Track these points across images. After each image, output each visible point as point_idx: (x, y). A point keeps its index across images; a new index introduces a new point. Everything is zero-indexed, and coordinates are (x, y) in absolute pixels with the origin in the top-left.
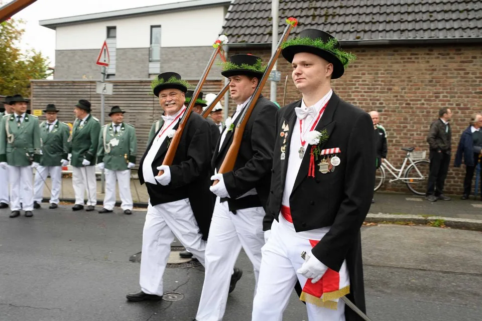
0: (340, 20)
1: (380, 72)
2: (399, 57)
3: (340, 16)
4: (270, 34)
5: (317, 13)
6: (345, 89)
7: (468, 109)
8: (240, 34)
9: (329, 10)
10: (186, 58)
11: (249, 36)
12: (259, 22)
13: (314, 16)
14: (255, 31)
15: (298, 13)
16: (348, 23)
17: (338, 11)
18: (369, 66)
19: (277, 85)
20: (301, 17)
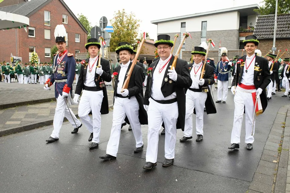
4: (273, 34)
8: (261, 34)
10: (219, 36)
11: (264, 35)
13: (288, 27)
20: (283, 27)
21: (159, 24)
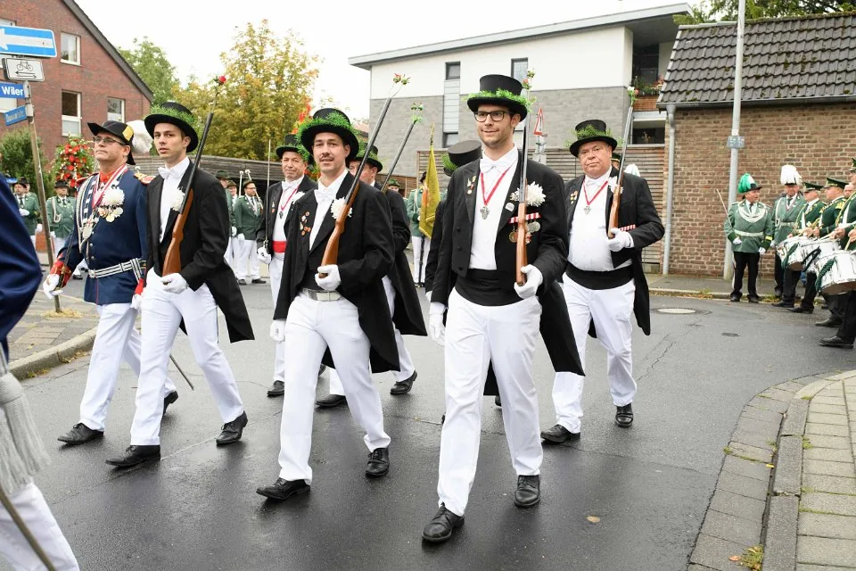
0: (822, 68)
3: (821, 62)
4: (730, 89)
5: (790, 59)
6: (827, 155)
8: (689, 90)
9: (806, 55)
11: (701, 92)
12: (713, 74)
13: (786, 64)
14: (709, 85)
15: (764, 60)
16: (833, 72)
17: (819, 56)
19: (739, 152)
20: (768, 65)
21: (375, 69)
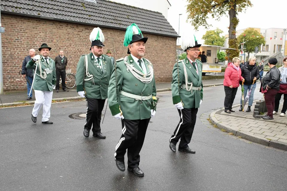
1: (47, 32)
2: (55, 26)
7: (81, 51)
16: (29, 5)
18: (42, 29)
